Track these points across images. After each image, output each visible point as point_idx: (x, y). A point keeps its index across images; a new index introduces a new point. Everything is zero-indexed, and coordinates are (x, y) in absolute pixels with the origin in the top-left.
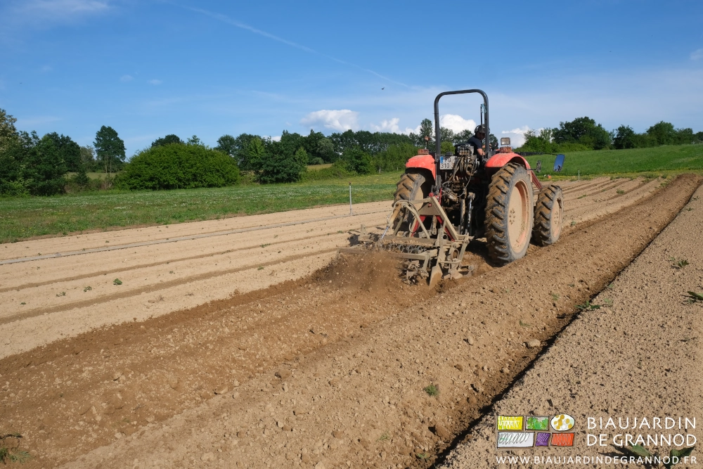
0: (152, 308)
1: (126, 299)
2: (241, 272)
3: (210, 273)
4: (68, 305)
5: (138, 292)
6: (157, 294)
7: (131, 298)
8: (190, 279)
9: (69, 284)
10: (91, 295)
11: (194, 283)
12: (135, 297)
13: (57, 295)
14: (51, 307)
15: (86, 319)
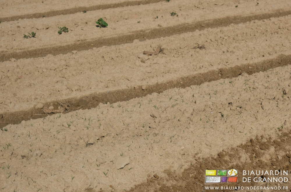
0: (148, 63)
1: (113, 47)
2: (273, 19)
3: (228, 18)
4: (39, 50)
5: (129, 39)
6: (155, 42)
7: (121, 47)
8: (200, 26)
9: (40, 22)
10: (68, 39)
11: (205, 31)
12: (125, 46)
13: (25, 37)
14: (18, 51)
15: (64, 71)
